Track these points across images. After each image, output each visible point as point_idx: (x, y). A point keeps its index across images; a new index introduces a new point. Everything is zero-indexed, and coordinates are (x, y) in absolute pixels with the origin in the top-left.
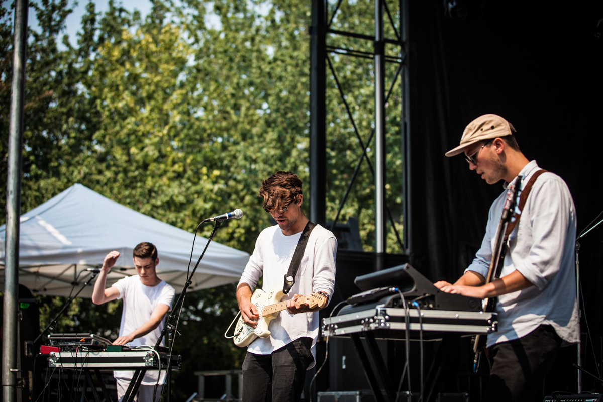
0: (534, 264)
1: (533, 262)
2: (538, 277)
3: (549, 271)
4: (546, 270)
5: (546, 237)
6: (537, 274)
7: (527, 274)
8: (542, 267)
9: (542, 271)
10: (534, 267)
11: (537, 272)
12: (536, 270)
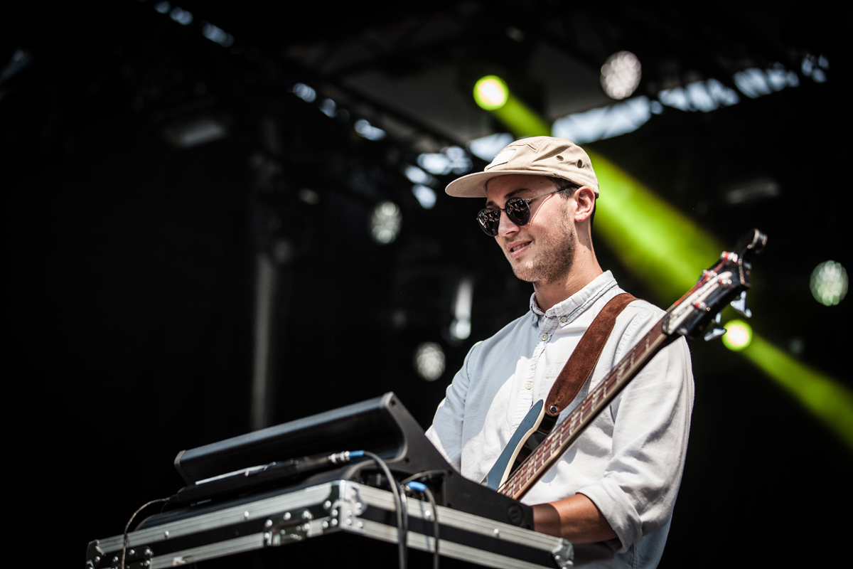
0: (627, 490)
1: (623, 485)
2: (630, 519)
3: (654, 513)
4: (648, 509)
5: (655, 436)
6: (630, 513)
7: (608, 509)
8: (643, 500)
9: (641, 510)
10: (627, 496)
11: (631, 508)
12: (629, 502)
